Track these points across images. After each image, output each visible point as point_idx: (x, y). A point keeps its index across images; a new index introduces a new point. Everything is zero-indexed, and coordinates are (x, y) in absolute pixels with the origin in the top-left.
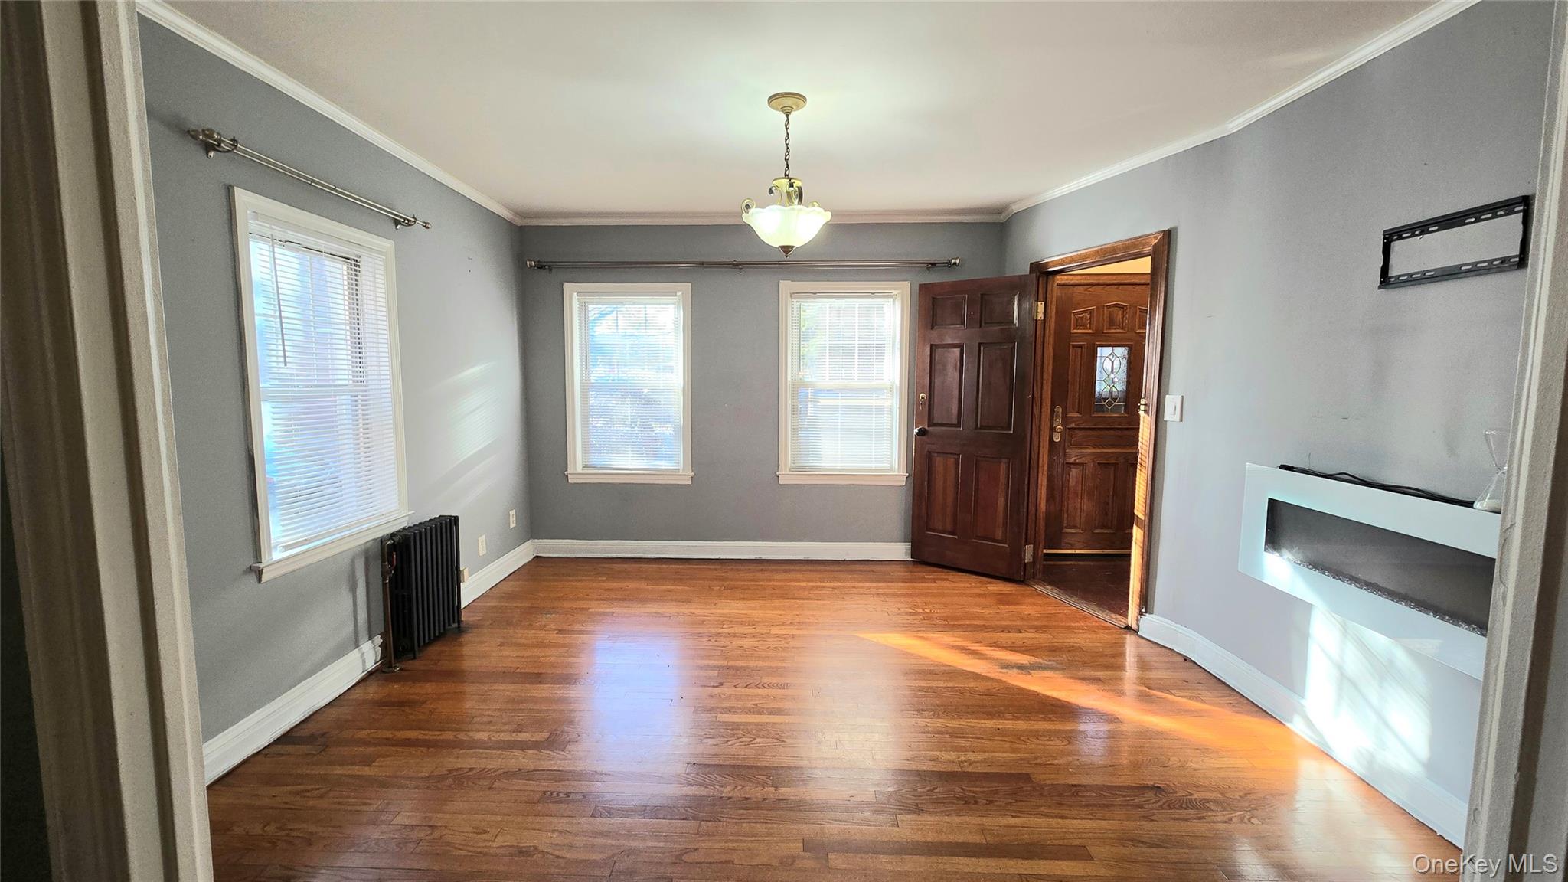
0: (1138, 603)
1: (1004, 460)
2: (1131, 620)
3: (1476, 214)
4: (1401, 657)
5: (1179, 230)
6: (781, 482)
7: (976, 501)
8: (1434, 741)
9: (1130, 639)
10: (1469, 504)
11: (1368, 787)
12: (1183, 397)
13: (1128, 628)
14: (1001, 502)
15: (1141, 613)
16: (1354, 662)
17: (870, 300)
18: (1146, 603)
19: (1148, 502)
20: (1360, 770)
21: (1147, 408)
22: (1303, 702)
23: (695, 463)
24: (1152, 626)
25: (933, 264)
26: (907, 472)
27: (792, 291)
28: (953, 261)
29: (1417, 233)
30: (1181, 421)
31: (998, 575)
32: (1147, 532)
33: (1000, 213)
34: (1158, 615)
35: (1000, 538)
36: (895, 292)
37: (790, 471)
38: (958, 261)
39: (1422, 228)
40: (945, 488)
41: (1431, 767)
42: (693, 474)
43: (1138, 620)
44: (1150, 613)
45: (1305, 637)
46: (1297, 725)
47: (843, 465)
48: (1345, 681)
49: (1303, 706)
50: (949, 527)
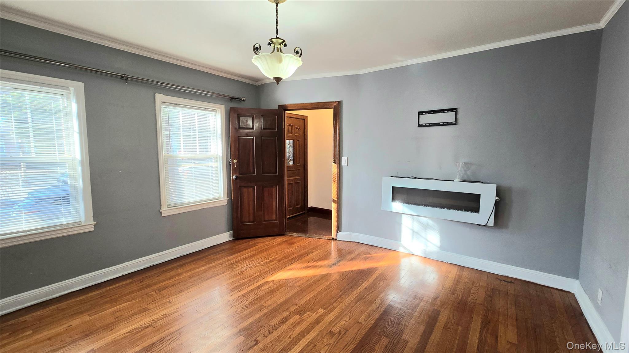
0: (336, 230)
1: (274, 186)
2: (333, 236)
3: (444, 111)
4: (431, 222)
5: (343, 102)
6: (163, 215)
7: (264, 205)
8: (441, 241)
9: (333, 243)
10: (453, 180)
11: (426, 259)
12: (348, 157)
13: (333, 239)
14: (274, 204)
15: (338, 232)
16: (417, 227)
17: (205, 112)
18: (339, 229)
19: (338, 194)
20: (423, 255)
21: (335, 162)
22: (401, 243)
23: (96, 215)
24: (342, 236)
25: (233, 98)
26: (228, 198)
27: (163, 101)
28: (243, 99)
29: (427, 113)
30: (348, 165)
31: (275, 234)
32: (338, 204)
33: (257, 81)
34: (344, 231)
35: (274, 219)
36: (217, 110)
37: (167, 208)
38: (245, 99)
39: (429, 112)
40: (249, 202)
41: (441, 248)
42: (95, 223)
43: (337, 235)
44: (340, 232)
45: (400, 224)
46: (401, 250)
47: (197, 199)
48: (415, 233)
49: (402, 244)
50: (252, 219)
